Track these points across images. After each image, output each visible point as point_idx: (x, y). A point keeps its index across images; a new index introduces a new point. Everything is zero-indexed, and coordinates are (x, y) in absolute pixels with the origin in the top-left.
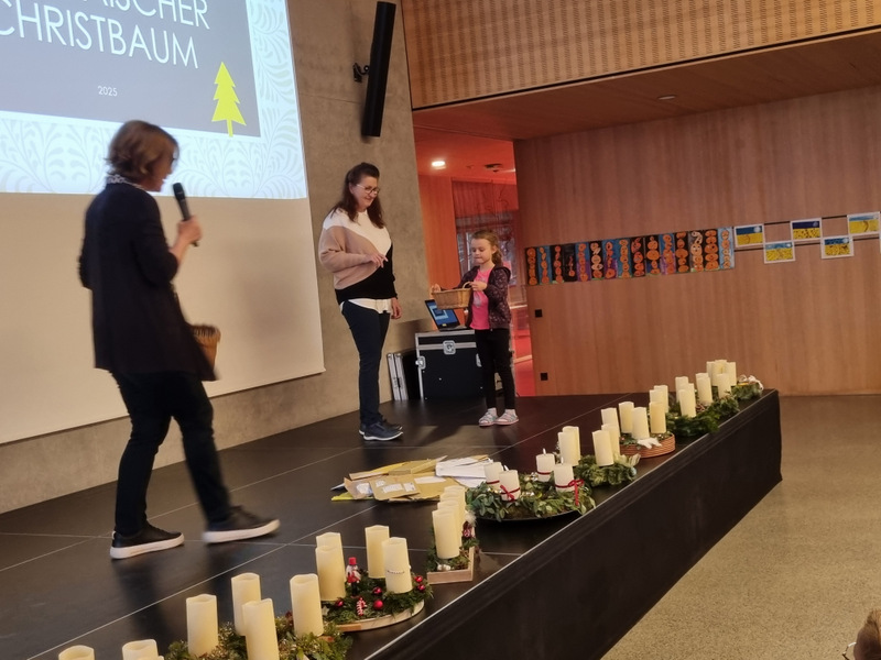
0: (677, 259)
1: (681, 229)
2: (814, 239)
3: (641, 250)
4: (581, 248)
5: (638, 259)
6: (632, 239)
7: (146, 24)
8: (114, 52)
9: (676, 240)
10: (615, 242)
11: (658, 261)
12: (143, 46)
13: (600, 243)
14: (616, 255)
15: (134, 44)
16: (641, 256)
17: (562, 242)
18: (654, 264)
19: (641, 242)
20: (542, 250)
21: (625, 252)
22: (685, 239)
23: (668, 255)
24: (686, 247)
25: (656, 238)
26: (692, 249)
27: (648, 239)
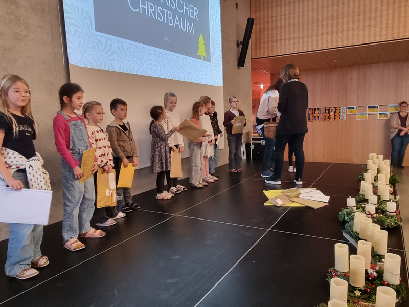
0: (325, 116)
1: (327, 107)
2: (375, 112)
3: (312, 113)
5: (311, 116)
6: (310, 109)
7: (180, 15)
8: (169, 24)
9: (325, 110)
11: (318, 117)
12: (178, 23)
15: (176, 22)
16: (312, 115)
18: (317, 118)
19: (313, 110)
22: (329, 110)
23: (322, 115)
24: (329, 113)
25: (318, 109)
26: (331, 114)
27: (315, 109)
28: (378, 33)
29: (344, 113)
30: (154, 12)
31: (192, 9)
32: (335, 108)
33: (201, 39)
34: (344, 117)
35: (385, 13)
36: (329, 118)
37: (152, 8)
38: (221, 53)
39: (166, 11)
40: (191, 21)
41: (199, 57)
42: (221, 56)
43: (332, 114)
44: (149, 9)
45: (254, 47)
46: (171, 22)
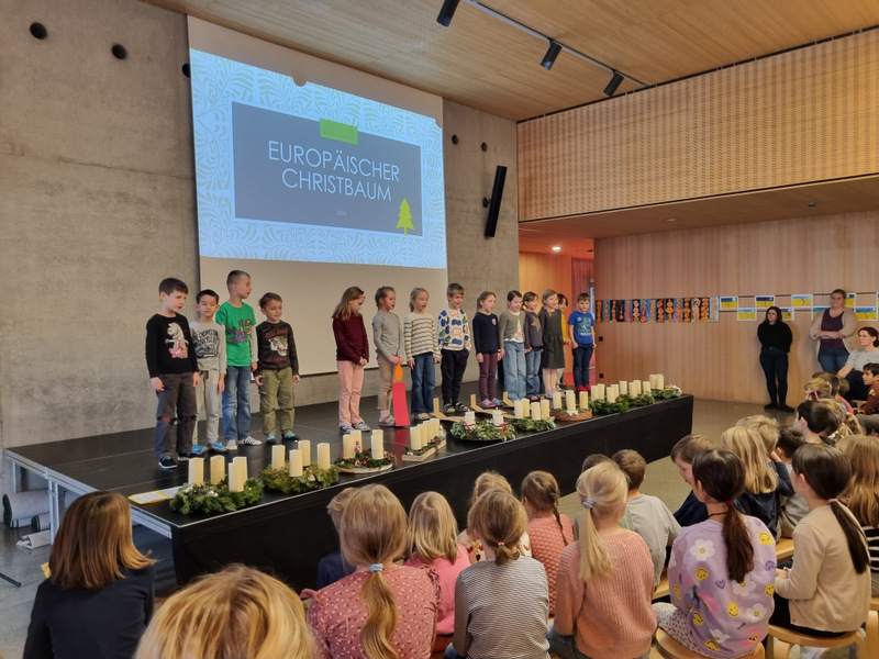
1: (687, 296)
3: (662, 307)
5: (661, 312)
6: (658, 300)
7: (364, 180)
8: (347, 194)
10: (647, 301)
12: (362, 191)
14: (648, 309)
15: (358, 190)
20: (605, 302)
21: (653, 307)
22: (690, 302)
23: (679, 311)
24: (690, 307)
25: (672, 300)
26: (693, 309)
27: (667, 301)
28: (692, 185)
29: (715, 308)
30: (322, 185)
31: (387, 168)
32: (700, 299)
33: (405, 207)
34: (715, 315)
35: (700, 154)
36: (690, 316)
37: (317, 178)
38: (444, 221)
39: (340, 179)
40: (384, 184)
41: (401, 231)
42: (444, 226)
43: (695, 309)
44: (315, 182)
45: (521, 203)
46: (349, 190)
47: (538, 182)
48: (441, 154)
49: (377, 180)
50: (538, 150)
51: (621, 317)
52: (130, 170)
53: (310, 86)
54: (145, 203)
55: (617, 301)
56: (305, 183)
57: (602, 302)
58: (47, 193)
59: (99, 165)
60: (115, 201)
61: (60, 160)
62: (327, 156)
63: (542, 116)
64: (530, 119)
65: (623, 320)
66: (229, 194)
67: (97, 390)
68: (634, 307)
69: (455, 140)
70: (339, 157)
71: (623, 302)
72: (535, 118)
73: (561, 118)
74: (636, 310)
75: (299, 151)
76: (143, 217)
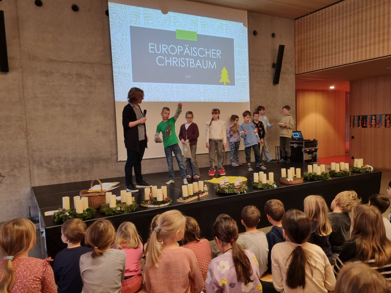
3: (389, 119)
4: (369, 117)
6: (386, 115)
10: (380, 115)
12: (200, 64)
13: (375, 116)
14: (380, 120)
15: (197, 64)
16: (389, 121)
17: (362, 115)
19: (390, 116)
20: (356, 117)
21: (383, 119)
30: (177, 63)
33: (224, 72)
37: (175, 60)
38: (248, 77)
39: (187, 59)
40: (212, 60)
42: (248, 80)
44: (173, 62)
45: (297, 64)
46: (192, 65)
47: (305, 52)
48: (247, 41)
49: (208, 58)
50: (305, 34)
51: (365, 125)
52: (82, 63)
53: (170, 14)
54: (90, 78)
55: (362, 116)
56: (168, 63)
57: (354, 116)
58: (45, 76)
59: (68, 62)
60: (75, 77)
61: (50, 61)
62: (180, 48)
63: (308, 14)
64: (302, 17)
65: (365, 127)
66: (129, 71)
67: (71, 163)
68: (372, 119)
69: (255, 33)
70: (187, 48)
71: (366, 116)
72: (304, 16)
73: (317, 15)
74: (373, 121)
75: (165, 47)
76: (89, 84)
